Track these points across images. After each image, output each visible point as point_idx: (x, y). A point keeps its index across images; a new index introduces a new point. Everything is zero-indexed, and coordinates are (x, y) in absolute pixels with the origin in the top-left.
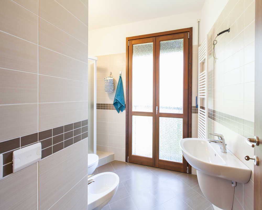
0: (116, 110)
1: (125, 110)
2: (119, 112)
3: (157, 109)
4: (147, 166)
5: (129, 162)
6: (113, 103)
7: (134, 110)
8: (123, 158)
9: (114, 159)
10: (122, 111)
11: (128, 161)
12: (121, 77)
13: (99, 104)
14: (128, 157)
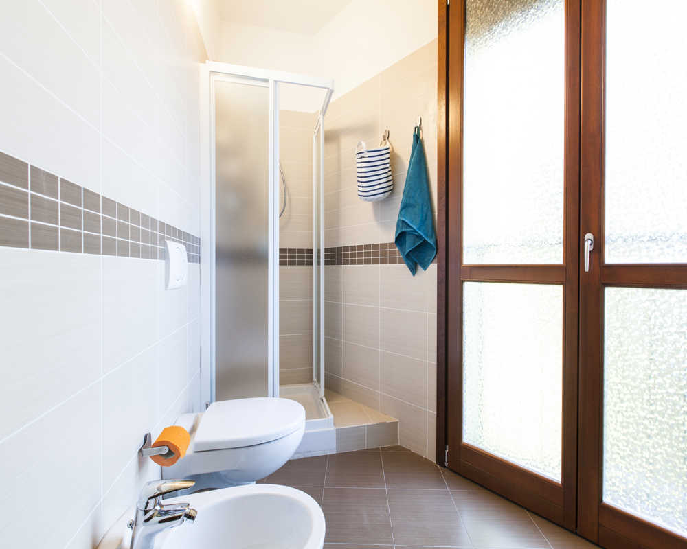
0: (405, 265)
1: (436, 260)
2: (414, 270)
3: (588, 246)
4: (529, 510)
5: (451, 470)
6: (393, 240)
7: (470, 258)
8: (426, 444)
9: (397, 442)
10: (425, 267)
11: (446, 464)
12: (417, 138)
13: (333, 249)
14: (447, 446)
